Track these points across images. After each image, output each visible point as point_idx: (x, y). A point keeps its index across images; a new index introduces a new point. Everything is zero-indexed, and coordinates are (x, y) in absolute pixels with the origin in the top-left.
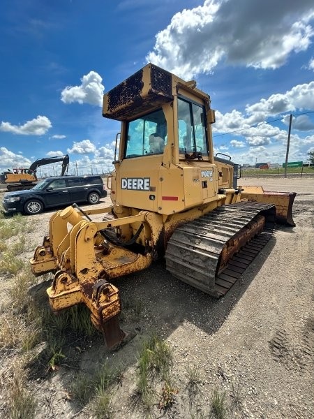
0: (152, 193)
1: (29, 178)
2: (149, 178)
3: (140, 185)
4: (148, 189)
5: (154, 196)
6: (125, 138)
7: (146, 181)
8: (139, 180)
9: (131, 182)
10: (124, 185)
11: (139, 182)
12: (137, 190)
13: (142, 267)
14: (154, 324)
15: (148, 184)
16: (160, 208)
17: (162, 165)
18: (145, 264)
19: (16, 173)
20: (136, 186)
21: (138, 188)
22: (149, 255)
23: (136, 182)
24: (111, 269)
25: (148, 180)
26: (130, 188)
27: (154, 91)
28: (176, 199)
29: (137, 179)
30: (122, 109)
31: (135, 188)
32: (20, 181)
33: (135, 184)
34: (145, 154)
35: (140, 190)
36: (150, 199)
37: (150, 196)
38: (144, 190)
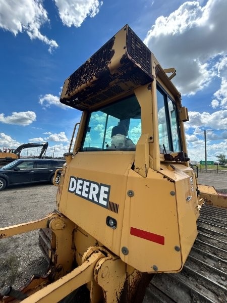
0: (112, 214)
1: (13, 156)
2: (109, 187)
3: (93, 194)
4: (105, 203)
5: (115, 221)
6: (85, 128)
7: (103, 189)
8: (93, 185)
9: (82, 185)
10: (72, 187)
11: (92, 188)
12: (88, 199)
15: (106, 196)
16: (125, 251)
17: (133, 168)
19: (5, 152)
20: (88, 193)
21: (90, 198)
23: (89, 187)
25: (107, 189)
26: (79, 193)
27: (130, 57)
28: (160, 240)
29: (91, 182)
30: (82, 90)
31: (86, 195)
32: (6, 158)
33: (87, 190)
34: (105, 148)
35: (93, 200)
36: (108, 224)
37: (109, 219)
38: (98, 203)
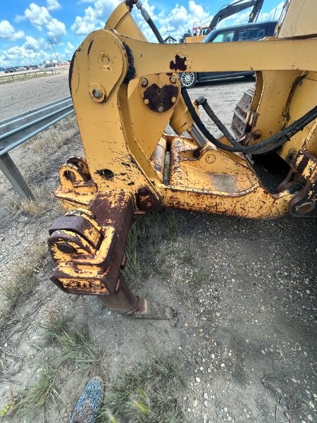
13: (252, 213)
14: (206, 329)
18: (264, 211)
22: (286, 195)
24: (173, 191)
